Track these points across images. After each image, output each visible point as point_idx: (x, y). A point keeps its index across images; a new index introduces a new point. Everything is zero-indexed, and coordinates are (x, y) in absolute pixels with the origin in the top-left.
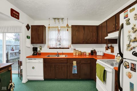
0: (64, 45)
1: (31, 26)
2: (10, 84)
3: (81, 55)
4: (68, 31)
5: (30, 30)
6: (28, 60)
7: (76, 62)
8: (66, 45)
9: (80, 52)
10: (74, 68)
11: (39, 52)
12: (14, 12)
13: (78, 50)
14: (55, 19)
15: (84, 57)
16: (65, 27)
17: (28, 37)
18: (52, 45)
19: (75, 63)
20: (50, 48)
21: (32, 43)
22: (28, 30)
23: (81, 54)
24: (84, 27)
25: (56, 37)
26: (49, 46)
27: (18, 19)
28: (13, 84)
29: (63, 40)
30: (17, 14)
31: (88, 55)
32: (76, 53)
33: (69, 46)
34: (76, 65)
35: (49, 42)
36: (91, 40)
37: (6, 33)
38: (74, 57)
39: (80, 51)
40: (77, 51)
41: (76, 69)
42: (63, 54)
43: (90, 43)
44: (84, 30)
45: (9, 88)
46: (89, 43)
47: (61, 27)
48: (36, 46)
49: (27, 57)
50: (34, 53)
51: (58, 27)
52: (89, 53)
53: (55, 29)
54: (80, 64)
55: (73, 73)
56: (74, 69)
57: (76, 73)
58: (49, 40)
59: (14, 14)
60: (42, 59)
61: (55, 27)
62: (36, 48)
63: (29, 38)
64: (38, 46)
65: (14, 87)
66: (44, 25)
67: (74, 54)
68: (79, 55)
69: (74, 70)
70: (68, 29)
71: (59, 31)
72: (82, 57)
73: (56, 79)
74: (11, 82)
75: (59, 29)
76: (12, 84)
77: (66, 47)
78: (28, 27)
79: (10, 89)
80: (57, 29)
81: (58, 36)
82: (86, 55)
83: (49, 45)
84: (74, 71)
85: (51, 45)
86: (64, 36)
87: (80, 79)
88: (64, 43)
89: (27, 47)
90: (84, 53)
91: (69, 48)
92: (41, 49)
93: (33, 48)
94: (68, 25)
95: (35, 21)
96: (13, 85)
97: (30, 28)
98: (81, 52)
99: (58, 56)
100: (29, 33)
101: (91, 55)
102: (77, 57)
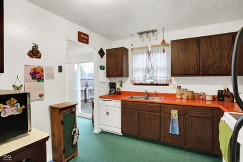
0: (158, 79)
1: (107, 50)
2: (74, 130)
3: (193, 99)
4: (164, 52)
5: (105, 56)
6: (101, 102)
7: (177, 111)
8: (162, 79)
9: (190, 94)
10: (173, 123)
11: (118, 91)
12: (82, 36)
13: (187, 90)
14: (141, 34)
15: (201, 104)
16: (159, 46)
17: (102, 68)
18: (138, 79)
19: (174, 113)
20: (134, 84)
21: (108, 76)
22: (102, 57)
23: (194, 96)
24: (198, 41)
25: (145, 65)
26: (132, 80)
27: (87, 43)
28: (77, 130)
29: (157, 70)
30: (86, 37)
31: (211, 99)
32: (182, 94)
33: (167, 80)
34: (177, 117)
35: (133, 74)
36: (217, 67)
37: (80, 63)
38: (178, 102)
39: (192, 90)
40: (184, 90)
41: (176, 125)
42: (156, 95)
43: (214, 73)
44: (199, 48)
45: (72, 134)
46: (211, 73)
47: (152, 47)
48: (113, 80)
49: (100, 97)
50: (110, 91)
51: (147, 47)
52: (214, 97)
53: (143, 51)
54: (187, 116)
55: (170, 132)
56: (173, 125)
57: (178, 133)
58: (133, 70)
59: (81, 38)
60: (120, 101)
61: (143, 48)
62: (114, 84)
63: (104, 69)
64: (116, 80)
65: (79, 134)
66: (123, 47)
67: (178, 97)
68: (188, 98)
69: (173, 127)
70: (164, 49)
71: (149, 53)
72: (196, 104)
73: (140, 137)
74: (76, 127)
75: (150, 50)
76: (75, 130)
77: (162, 83)
78: (101, 53)
79: (74, 135)
80: (145, 51)
81: (149, 63)
82: (204, 100)
83: (134, 79)
84: (173, 129)
85: (136, 79)
86: (159, 61)
87: (187, 147)
88: (158, 76)
89: (100, 82)
90: (199, 95)
91: (168, 85)
92: (121, 85)
93: (110, 83)
94: (164, 41)
95: (113, 42)
96: (77, 132)
97: (104, 54)
98: (192, 92)
99: (147, 99)
100: (103, 61)
101: (219, 100)
102: (184, 102)
